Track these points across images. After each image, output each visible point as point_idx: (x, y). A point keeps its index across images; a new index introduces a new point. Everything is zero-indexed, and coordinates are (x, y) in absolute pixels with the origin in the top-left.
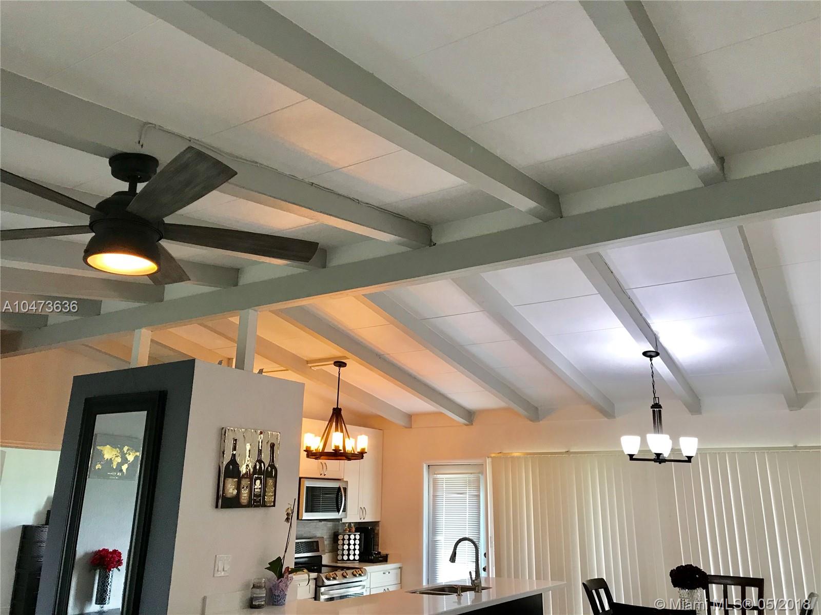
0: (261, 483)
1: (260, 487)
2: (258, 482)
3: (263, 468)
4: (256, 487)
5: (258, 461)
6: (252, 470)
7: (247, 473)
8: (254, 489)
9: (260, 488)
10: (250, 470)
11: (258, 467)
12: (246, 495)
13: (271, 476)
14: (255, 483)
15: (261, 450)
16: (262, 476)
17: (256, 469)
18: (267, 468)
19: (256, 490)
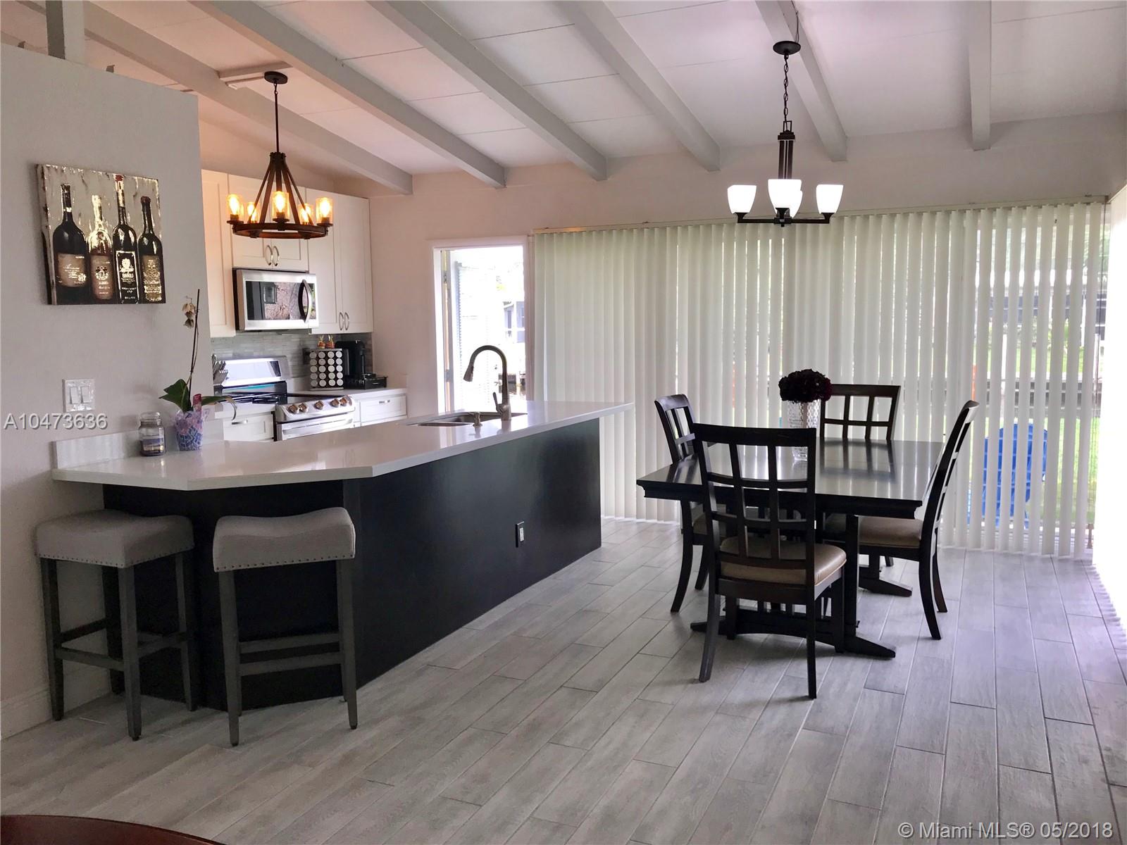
0: (132, 263)
1: (132, 270)
2: (126, 262)
3: (133, 240)
4: (123, 270)
5: (120, 226)
6: (110, 243)
7: (101, 246)
8: (121, 274)
9: (134, 272)
10: (106, 242)
11: (122, 238)
12: (105, 283)
13: (151, 253)
14: (120, 263)
15: (124, 208)
16: (133, 253)
17: (119, 241)
18: (141, 240)
19: (124, 276)
